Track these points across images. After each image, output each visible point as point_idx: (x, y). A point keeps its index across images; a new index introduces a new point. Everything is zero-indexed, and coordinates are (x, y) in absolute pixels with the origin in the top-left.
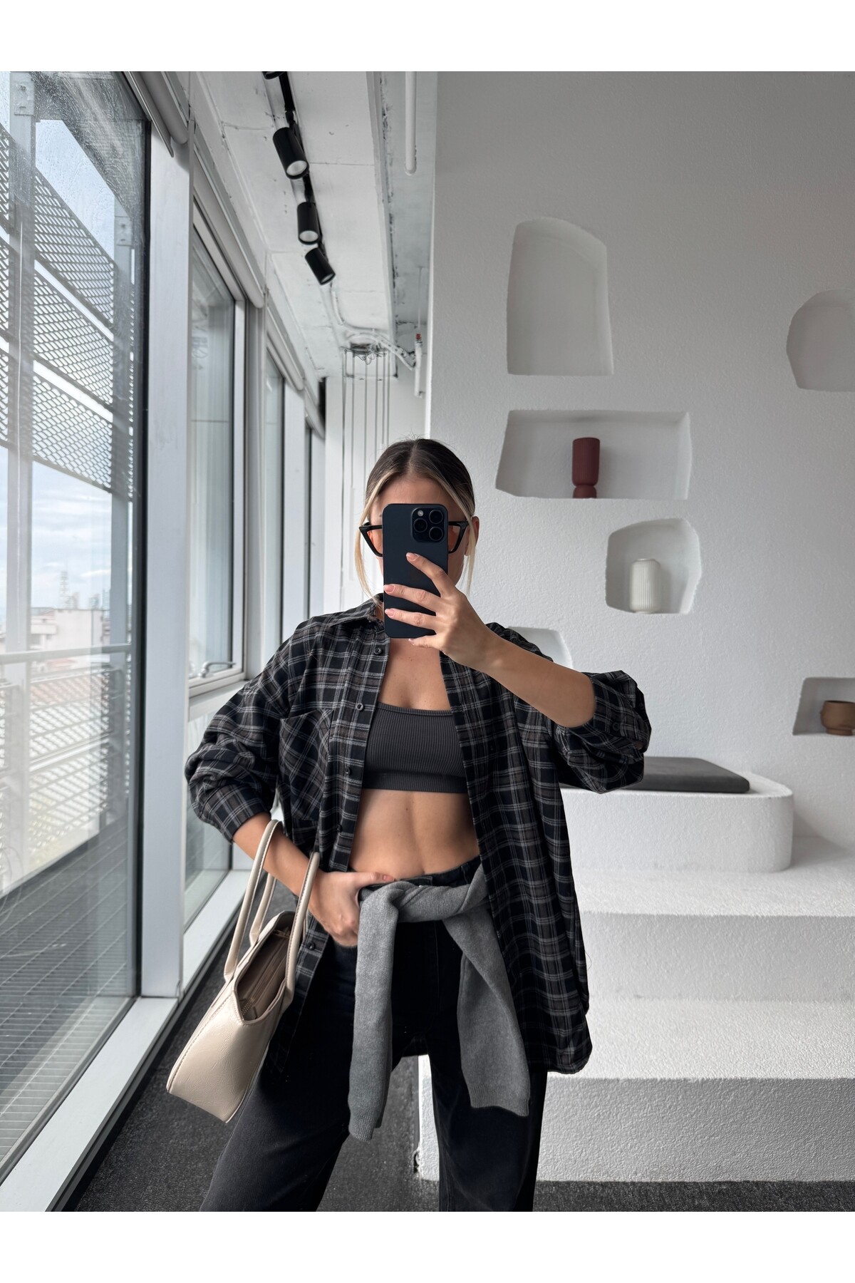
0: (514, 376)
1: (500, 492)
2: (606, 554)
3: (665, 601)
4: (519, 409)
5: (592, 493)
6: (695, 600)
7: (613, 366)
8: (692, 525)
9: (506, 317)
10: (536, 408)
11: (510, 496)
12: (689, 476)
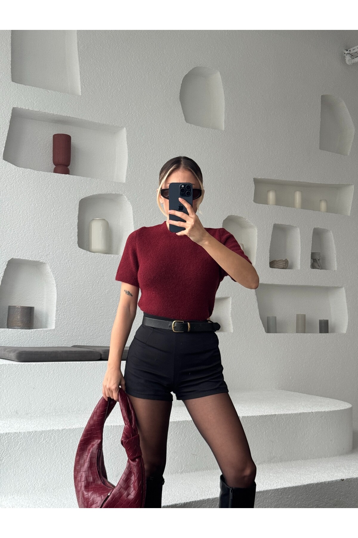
0: (16, 84)
1: (6, 162)
2: (78, 213)
4: (19, 107)
5: (67, 172)
7: (80, 90)
8: (128, 199)
10: (31, 109)
11: (13, 166)
12: (126, 168)
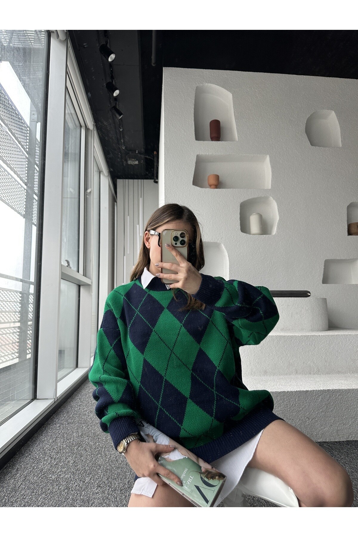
0: (198, 141)
1: (195, 186)
2: (239, 211)
3: (265, 229)
4: (201, 154)
6: (277, 229)
7: (237, 138)
8: (273, 199)
9: (193, 119)
10: (207, 154)
11: (198, 188)
12: (271, 180)
